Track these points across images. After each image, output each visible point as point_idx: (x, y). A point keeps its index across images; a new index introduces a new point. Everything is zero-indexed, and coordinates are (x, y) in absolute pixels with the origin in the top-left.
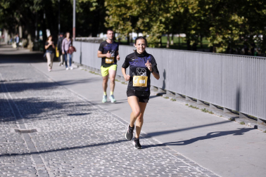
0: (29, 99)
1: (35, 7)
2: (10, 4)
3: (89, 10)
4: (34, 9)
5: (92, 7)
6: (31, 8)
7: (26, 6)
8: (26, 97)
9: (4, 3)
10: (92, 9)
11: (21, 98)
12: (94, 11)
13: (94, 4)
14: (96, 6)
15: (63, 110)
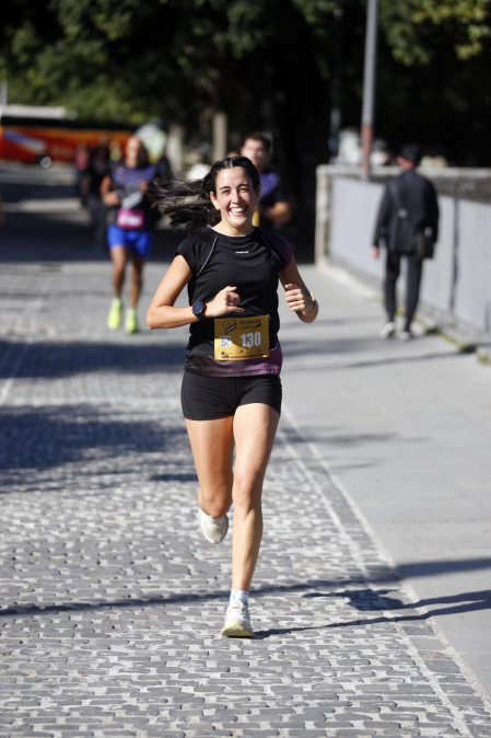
0: (66, 409)
1: (232, 36)
2: (134, 21)
3: (454, 54)
4: (229, 46)
5: (467, 41)
6: (218, 38)
7: (198, 31)
8: (57, 401)
9: (109, 19)
10: (464, 52)
11: (37, 402)
12: (473, 59)
13: (475, 32)
14: (483, 40)
15: (156, 456)
